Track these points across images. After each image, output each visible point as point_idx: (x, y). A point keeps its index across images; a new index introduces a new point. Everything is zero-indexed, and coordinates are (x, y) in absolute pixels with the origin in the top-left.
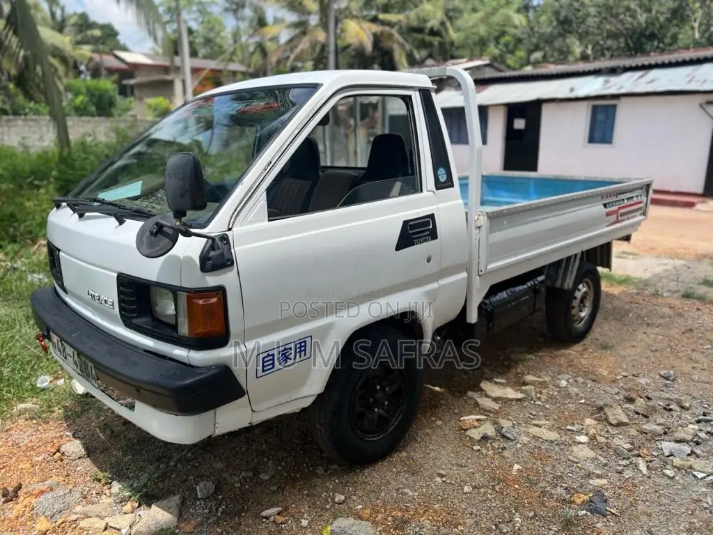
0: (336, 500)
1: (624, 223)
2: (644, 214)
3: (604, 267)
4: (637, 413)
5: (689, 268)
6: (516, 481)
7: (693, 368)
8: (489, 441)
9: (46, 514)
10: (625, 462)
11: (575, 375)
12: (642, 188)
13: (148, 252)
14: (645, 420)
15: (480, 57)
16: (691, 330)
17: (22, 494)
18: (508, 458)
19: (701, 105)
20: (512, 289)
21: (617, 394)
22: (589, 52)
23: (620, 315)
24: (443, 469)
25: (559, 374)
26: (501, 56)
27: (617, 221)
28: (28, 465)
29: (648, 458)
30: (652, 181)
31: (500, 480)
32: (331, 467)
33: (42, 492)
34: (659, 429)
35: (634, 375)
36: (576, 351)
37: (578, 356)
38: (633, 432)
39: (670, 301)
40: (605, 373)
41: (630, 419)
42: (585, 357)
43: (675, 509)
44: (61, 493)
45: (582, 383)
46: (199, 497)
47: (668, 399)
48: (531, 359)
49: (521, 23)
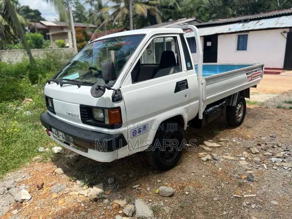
0: (158, 182)
1: (254, 80)
2: (261, 77)
3: (247, 98)
4: (262, 149)
5: (279, 97)
6: (220, 173)
7: (282, 133)
8: (209, 161)
9: (56, 192)
10: (259, 165)
11: (238, 137)
12: (260, 67)
13: (96, 96)
14: (265, 151)
15: (191, 17)
16: (280, 120)
17: (45, 186)
18: (217, 166)
19: (281, 33)
20: (214, 107)
21: (254, 143)
22: (235, 13)
23: (254, 116)
24: (194, 171)
25: (232, 137)
26: (199, 17)
27: (252, 80)
28: (44, 177)
29: (267, 164)
30: (264, 64)
31: (215, 173)
32: (154, 172)
33: (52, 185)
34: (271, 154)
35: (260, 137)
36: (238, 129)
37: (239, 131)
38: (261, 155)
39: (273, 110)
40: (249, 136)
41: (260, 152)
42: (242, 131)
43: (277, 178)
44: (59, 185)
45: (241, 140)
46: (109, 183)
47: (273, 144)
48: (222, 133)
49: (207, 3)
